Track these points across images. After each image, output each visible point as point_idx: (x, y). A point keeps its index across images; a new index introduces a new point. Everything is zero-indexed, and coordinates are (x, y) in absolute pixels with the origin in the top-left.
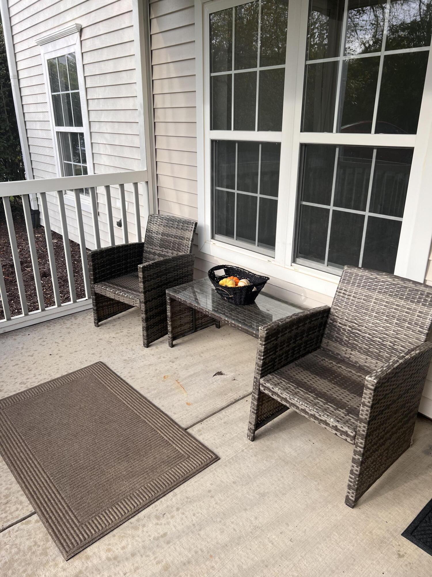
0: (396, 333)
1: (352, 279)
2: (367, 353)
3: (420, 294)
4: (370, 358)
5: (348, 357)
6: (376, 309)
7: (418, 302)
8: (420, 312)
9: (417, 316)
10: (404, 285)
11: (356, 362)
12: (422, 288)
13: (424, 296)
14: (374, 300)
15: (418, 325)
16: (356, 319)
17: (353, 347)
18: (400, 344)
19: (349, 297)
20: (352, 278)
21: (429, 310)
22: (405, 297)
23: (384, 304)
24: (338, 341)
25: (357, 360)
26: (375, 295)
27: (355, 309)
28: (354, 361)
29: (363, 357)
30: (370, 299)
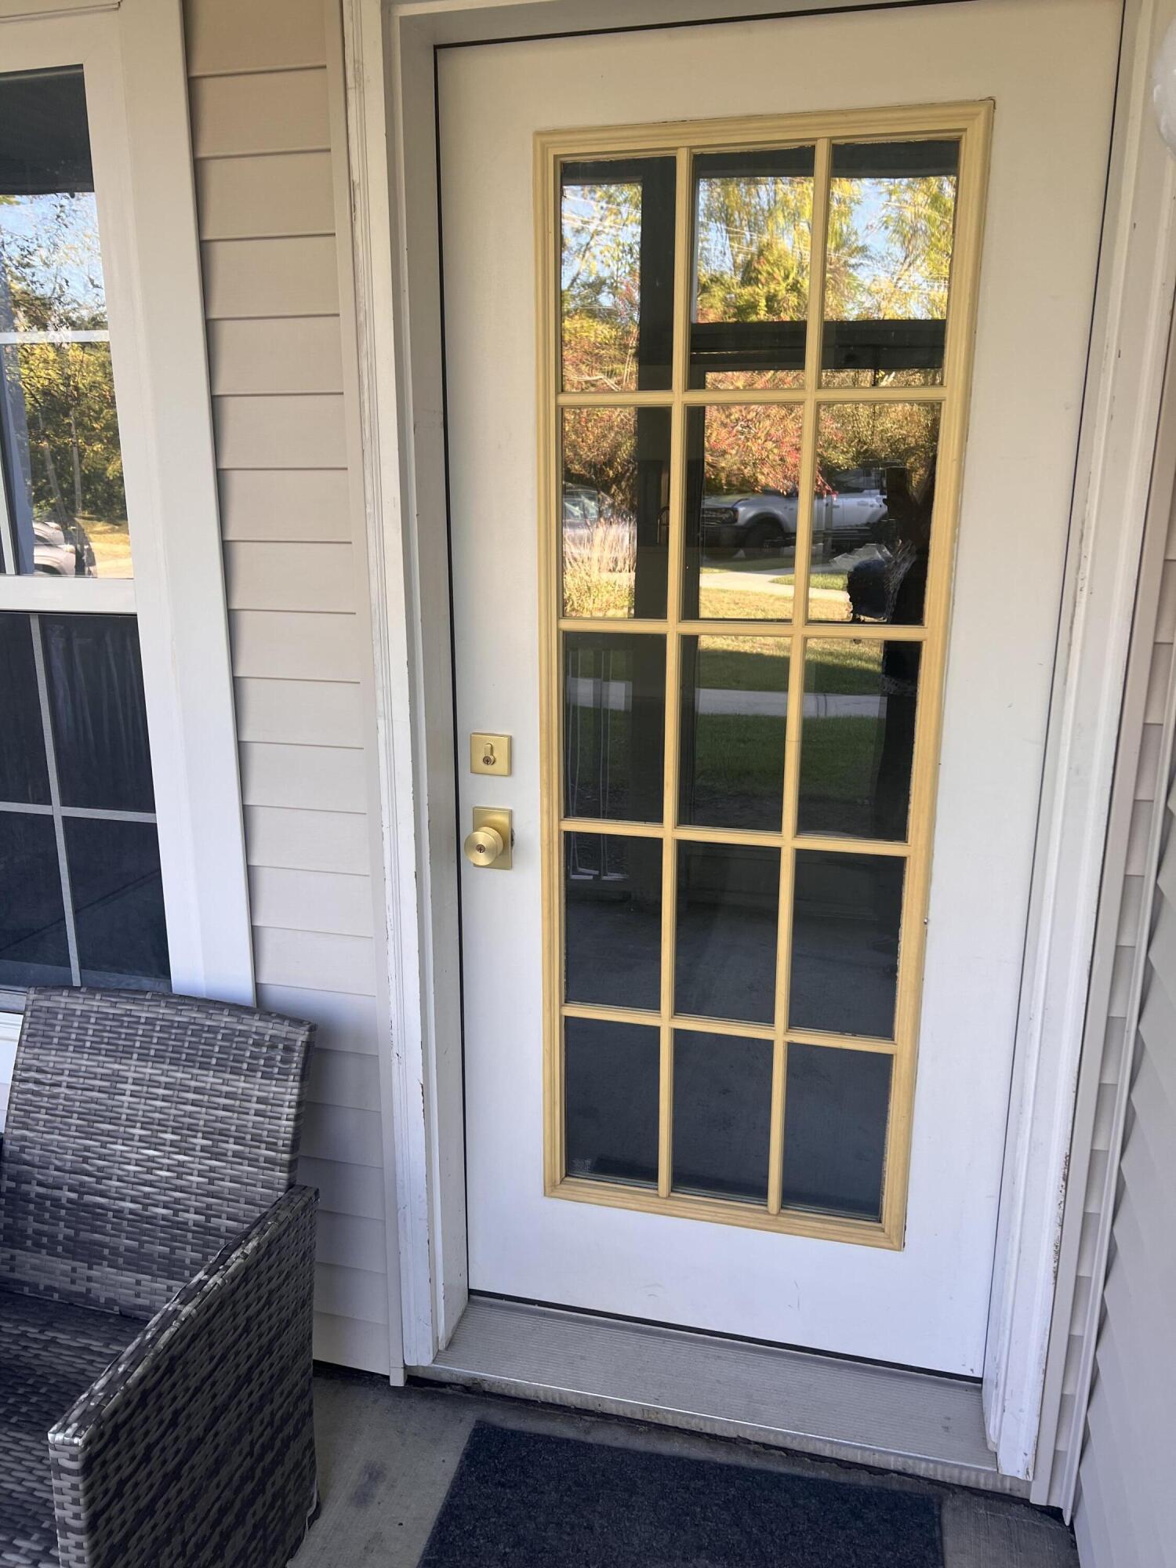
0: (206, 1180)
1: (58, 1028)
2: (137, 1262)
3: (254, 1044)
4: (149, 1277)
5: (84, 1290)
6: (141, 1113)
7: (252, 1069)
8: (260, 1101)
9: (256, 1115)
10: (208, 1023)
11: (111, 1302)
12: (255, 1023)
13: (264, 1050)
14: (129, 1087)
15: (261, 1142)
16: (85, 1160)
17: (92, 1254)
18: (222, 1212)
19: (56, 1090)
20: (54, 1026)
21: (283, 1090)
22: (214, 1061)
23: (161, 1091)
24: (43, 1246)
25: (112, 1295)
26: (132, 1068)
27: (77, 1126)
28: (102, 1300)
29: (129, 1278)
30: (119, 1085)
